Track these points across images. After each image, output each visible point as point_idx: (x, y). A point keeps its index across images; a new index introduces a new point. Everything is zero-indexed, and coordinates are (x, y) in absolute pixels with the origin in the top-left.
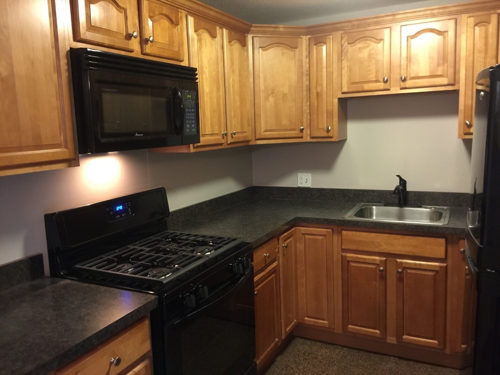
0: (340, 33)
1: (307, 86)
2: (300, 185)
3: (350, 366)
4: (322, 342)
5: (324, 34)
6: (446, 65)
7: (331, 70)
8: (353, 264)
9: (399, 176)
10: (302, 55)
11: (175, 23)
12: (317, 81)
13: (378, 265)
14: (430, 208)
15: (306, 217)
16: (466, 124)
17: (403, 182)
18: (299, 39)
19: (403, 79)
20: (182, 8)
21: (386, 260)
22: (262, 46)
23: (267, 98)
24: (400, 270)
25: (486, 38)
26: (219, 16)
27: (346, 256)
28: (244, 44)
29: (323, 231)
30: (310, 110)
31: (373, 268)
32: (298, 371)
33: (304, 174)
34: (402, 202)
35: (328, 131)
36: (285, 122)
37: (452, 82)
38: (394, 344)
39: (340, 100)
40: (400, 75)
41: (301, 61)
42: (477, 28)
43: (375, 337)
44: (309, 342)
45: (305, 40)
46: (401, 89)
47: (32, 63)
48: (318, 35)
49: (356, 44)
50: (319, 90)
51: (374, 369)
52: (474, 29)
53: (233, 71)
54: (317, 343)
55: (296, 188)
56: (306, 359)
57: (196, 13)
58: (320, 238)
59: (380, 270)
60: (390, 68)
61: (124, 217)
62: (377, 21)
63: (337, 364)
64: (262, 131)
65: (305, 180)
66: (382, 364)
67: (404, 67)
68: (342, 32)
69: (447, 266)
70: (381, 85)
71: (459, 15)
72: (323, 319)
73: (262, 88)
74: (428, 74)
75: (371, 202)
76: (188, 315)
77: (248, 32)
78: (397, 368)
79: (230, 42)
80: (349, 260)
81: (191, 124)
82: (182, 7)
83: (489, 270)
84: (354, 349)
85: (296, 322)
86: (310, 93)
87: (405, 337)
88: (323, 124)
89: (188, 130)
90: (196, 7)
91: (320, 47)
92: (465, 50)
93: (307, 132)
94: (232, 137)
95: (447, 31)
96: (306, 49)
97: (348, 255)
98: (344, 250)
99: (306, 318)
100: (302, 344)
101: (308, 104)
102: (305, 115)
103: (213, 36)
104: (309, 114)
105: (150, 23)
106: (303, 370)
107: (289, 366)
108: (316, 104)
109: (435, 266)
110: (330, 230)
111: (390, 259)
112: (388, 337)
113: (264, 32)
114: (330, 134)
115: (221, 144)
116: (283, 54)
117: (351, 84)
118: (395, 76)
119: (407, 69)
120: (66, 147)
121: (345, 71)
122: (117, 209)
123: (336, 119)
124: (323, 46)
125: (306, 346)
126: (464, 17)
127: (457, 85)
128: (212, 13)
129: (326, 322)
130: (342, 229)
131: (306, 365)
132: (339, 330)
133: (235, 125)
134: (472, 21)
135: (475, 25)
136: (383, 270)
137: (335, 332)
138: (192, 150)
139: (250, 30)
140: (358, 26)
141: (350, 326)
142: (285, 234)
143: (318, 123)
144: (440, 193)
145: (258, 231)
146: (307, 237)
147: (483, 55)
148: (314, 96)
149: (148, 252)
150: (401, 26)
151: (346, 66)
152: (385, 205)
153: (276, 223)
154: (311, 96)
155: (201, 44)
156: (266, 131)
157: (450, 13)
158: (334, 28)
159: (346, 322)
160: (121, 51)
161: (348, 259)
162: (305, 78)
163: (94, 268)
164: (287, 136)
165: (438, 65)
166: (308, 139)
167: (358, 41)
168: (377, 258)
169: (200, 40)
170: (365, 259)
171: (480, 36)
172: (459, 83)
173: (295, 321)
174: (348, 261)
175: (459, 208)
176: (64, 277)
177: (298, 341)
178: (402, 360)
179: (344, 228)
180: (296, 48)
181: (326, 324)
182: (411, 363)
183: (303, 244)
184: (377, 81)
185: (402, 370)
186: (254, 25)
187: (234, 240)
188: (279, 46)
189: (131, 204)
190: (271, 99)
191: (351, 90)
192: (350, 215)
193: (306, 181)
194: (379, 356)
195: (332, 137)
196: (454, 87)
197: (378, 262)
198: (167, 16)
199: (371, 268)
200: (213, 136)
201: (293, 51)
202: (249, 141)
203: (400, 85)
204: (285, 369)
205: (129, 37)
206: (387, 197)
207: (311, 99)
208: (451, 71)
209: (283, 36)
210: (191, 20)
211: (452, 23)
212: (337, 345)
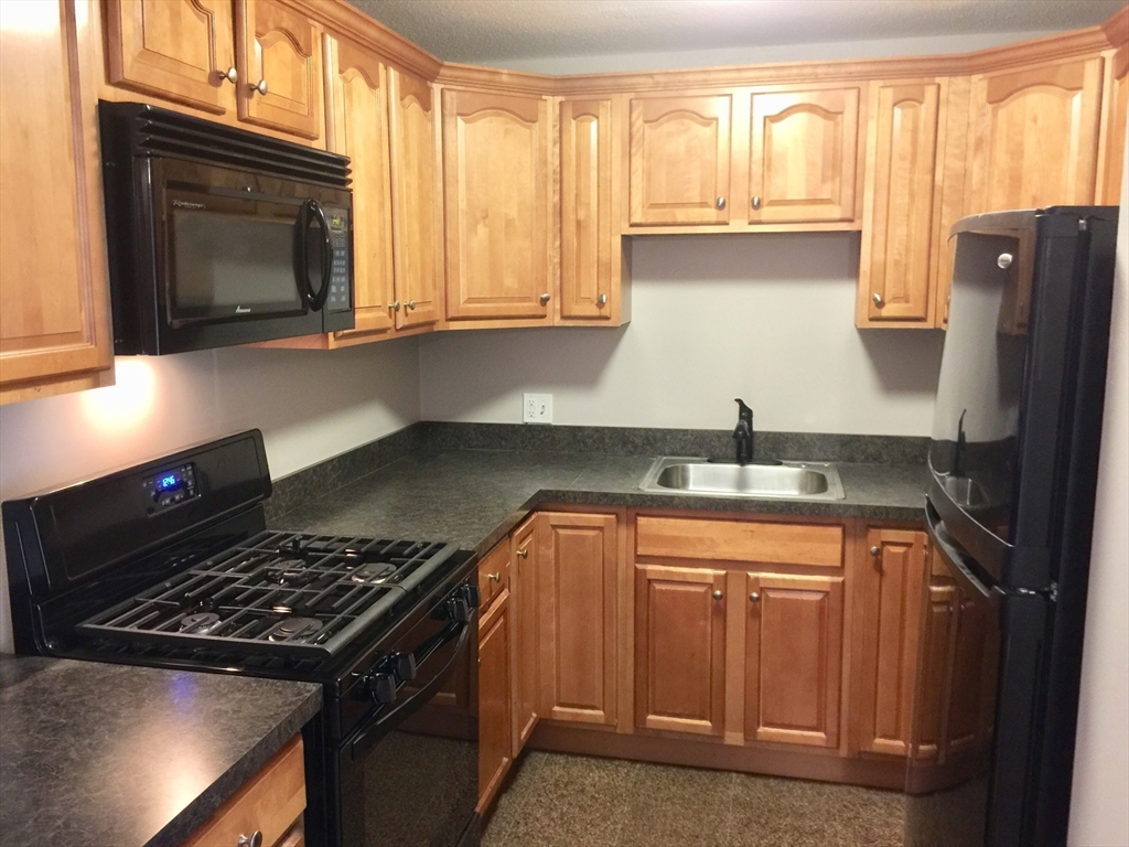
0: (627, 97)
1: (554, 206)
2: (528, 420)
3: (656, 800)
4: (588, 756)
5: (593, 97)
6: (838, 180)
7: (609, 174)
8: (658, 587)
9: (739, 401)
10: (546, 138)
11: (304, 50)
12: (577, 196)
13: (711, 586)
14: (799, 466)
15: (562, 489)
16: (875, 300)
17: (746, 413)
18: (541, 103)
19: (756, 203)
20: (315, 16)
21: (726, 575)
22: (464, 112)
23: (472, 228)
24: (755, 595)
25: (915, 131)
26: (384, 39)
27: (645, 570)
28: (426, 106)
29: (597, 518)
30: (561, 258)
31: (699, 593)
32: (553, 824)
33: (537, 395)
34: (744, 455)
35: (600, 304)
36: (510, 282)
37: (849, 215)
38: (741, 747)
39: (627, 239)
40: (749, 194)
41: (543, 150)
42: (898, 111)
43: (699, 735)
44: (561, 759)
45: (551, 104)
46: (750, 223)
47: (26, 135)
48: (580, 96)
49: (661, 124)
50: (582, 215)
51: (705, 802)
52: (893, 110)
53: (408, 165)
54: (579, 759)
55: (519, 425)
56: (563, 796)
57: (341, 31)
58: (591, 533)
59: (715, 597)
60: (730, 179)
61: (179, 501)
62: (706, 81)
63: (628, 799)
64: (461, 301)
65: (538, 407)
66: (719, 789)
67: (757, 179)
68: (632, 95)
69: (843, 582)
70: (711, 214)
71: (864, 82)
72: (593, 708)
73: (463, 205)
74: (803, 197)
75: (679, 455)
76: (379, 722)
77: (433, 77)
78: (749, 795)
79: (402, 99)
80: (652, 577)
81: (339, 285)
82: (317, 15)
83: (1023, 591)
84: (656, 764)
85: (535, 720)
86: (561, 222)
87: (761, 729)
88: (590, 289)
89: (333, 299)
90: (343, 15)
91: (586, 124)
92: (874, 152)
93: (554, 305)
94: (407, 315)
95: (841, 113)
96: (554, 126)
97: (650, 567)
98: (640, 558)
99: (556, 708)
100: (546, 764)
101: (558, 243)
102: (550, 268)
103: (373, 85)
104: (558, 266)
105: (258, 47)
106: (562, 819)
107: (530, 814)
108: (575, 244)
109: (823, 583)
110: (613, 516)
111: (734, 572)
112: (728, 733)
113: (468, 82)
114: (605, 312)
115: (384, 331)
116: (507, 132)
117: (649, 208)
118: (739, 198)
119: (763, 185)
120: (92, 339)
121: (637, 180)
122: (165, 485)
123: (616, 278)
124: (590, 121)
125: (557, 767)
126: (875, 86)
127: (857, 221)
128: (373, 33)
129: (601, 713)
130: (638, 514)
131: (565, 809)
132: (625, 726)
133: (410, 288)
134: (889, 94)
135: (895, 105)
136: (721, 596)
137: (618, 731)
138: (333, 344)
139: (438, 74)
140: (666, 87)
141: (651, 717)
142: (522, 528)
143: (578, 286)
144: (814, 434)
145: (473, 523)
146: (561, 532)
147: (907, 165)
148: (570, 228)
149: (251, 582)
150: (753, 94)
151: (641, 169)
152: (710, 461)
153: (503, 504)
154: (564, 228)
155: (351, 100)
156: (469, 300)
157: (849, 77)
158: (613, 85)
159: (640, 708)
160: (199, 111)
161: (649, 577)
162: (550, 188)
163: (132, 629)
164: (513, 313)
165: (824, 180)
166: (557, 321)
167: (665, 118)
168: (709, 571)
169: (348, 93)
170: (684, 574)
171: (903, 127)
172: (861, 217)
173: (534, 715)
174: (649, 581)
175: (851, 464)
176: (57, 655)
177: (538, 759)
178: (753, 779)
179: (640, 512)
180: (534, 122)
181: (600, 716)
182: (772, 782)
183: (553, 549)
184: (703, 205)
185: (759, 798)
186: (446, 63)
187: (440, 546)
188: (500, 115)
189: (193, 469)
190: (482, 230)
191: (650, 221)
192: (649, 485)
193: (541, 410)
194: (708, 774)
195: (607, 318)
196: (852, 224)
197: (711, 581)
198: (289, 35)
199: (695, 592)
200: (371, 311)
201: (529, 128)
202: (432, 323)
203: (749, 216)
204: (522, 822)
205: (217, 78)
206: (713, 443)
207: (565, 234)
208: (848, 192)
209: (505, 93)
210: (332, 44)
211: (851, 97)
212: (619, 759)
